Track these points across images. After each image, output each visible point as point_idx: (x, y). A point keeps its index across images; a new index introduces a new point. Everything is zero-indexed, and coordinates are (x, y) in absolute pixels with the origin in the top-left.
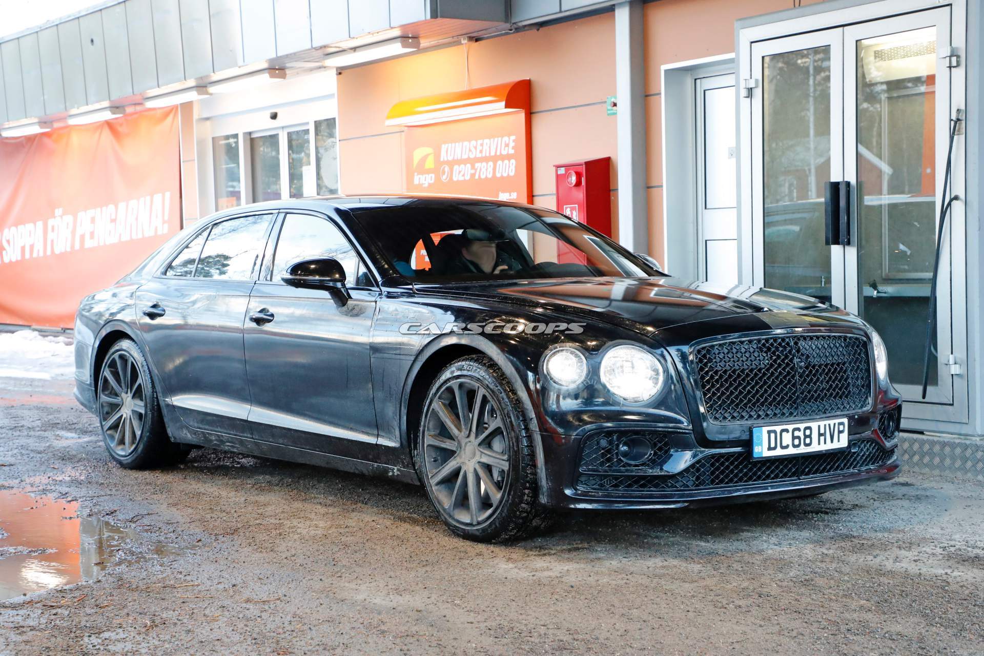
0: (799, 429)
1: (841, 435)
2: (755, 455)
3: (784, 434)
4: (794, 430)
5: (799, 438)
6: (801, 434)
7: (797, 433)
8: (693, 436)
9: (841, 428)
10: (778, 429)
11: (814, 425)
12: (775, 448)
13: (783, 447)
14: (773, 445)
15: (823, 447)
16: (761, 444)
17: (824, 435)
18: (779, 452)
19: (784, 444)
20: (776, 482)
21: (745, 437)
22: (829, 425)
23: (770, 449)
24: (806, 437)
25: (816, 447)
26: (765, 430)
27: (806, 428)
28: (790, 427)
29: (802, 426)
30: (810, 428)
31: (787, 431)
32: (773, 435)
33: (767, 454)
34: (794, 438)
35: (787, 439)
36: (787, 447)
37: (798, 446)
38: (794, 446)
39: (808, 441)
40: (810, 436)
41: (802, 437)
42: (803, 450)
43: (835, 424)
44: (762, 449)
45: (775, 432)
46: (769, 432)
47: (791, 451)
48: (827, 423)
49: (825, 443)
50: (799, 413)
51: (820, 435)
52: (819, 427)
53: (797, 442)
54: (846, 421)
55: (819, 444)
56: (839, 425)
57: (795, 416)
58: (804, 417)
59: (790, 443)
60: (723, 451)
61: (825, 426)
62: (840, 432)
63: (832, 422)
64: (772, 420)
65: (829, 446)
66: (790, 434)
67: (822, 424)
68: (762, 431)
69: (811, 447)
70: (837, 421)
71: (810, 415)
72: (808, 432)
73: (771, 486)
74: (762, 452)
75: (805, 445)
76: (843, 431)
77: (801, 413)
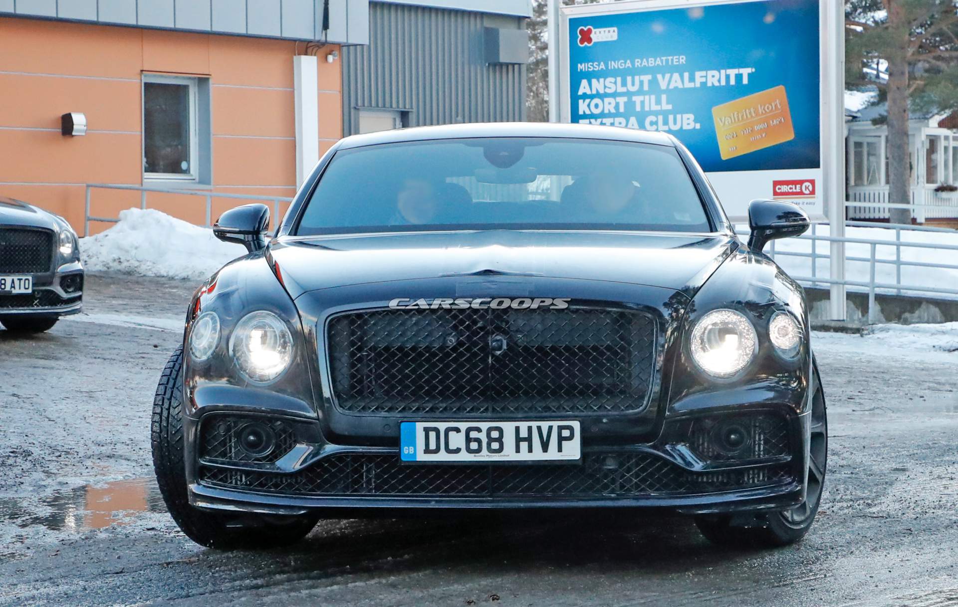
0: (479, 430)
1: (564, 443)
2: (403, 459)
3: (452, 434)
4: (469, 430)
5: (478, 441)
6: (483, 436)
7: (473, 434)
8: (318, 427)
9: (566, 433)
10: (442, 426)
11: (508, 428)
12: (437, 450)
13: (448, 450)
14: (433, 446)
15: (524, 456)
16: (413, 444)
17: (529, 439)
18: (442, 456)
19: (452, 447)
21: (389, 433)
22: (539, 428)
23: (427, 451)
24: (491, 440)
25: (509, 454)
26: (420, 426)
27: (490, 430)
28: (463, 426)
29: (484, 426)
30: (500, 430)
31: (457, 430)
32: (432, 435)
33: (422, 457)
34: (468, 440)
35: (457, 440)
36: (458, 450)
37: (479, 450)
38: (469, 450)
39: (495, 446)
40: (500, 440)
41: (485, 440)
42: (485, 456)
43: (550, 428)
44: (415, 450)
45: (437, 431)
46: (427, 430)
47: (464, 457)
48: (534, 424)
49: (530, 450)
50: (490, 409)
51: (519, 440)
52: (517, 429)
53: (474, 445)
54: (576, 425)
55: (518, 450)
56: (560, 428)
57: (483, 412)
58: (499, 415)
59: (462, 444)
60: (360, 449)
61: (530, 428)
62: (561, 439)
63: (545, 425)
64: (427, 415)
65: (538, 455)
66: (462, 435)
67: (524, 426)
68: (415, 426)
69: (502, 454)
70: (555, 424)
71: (512, 412)
72: (495, 434)
73: (437, 501)
74: (415, 454)
75: (490, 450)
76: (571, 438)
77: (494, 409)
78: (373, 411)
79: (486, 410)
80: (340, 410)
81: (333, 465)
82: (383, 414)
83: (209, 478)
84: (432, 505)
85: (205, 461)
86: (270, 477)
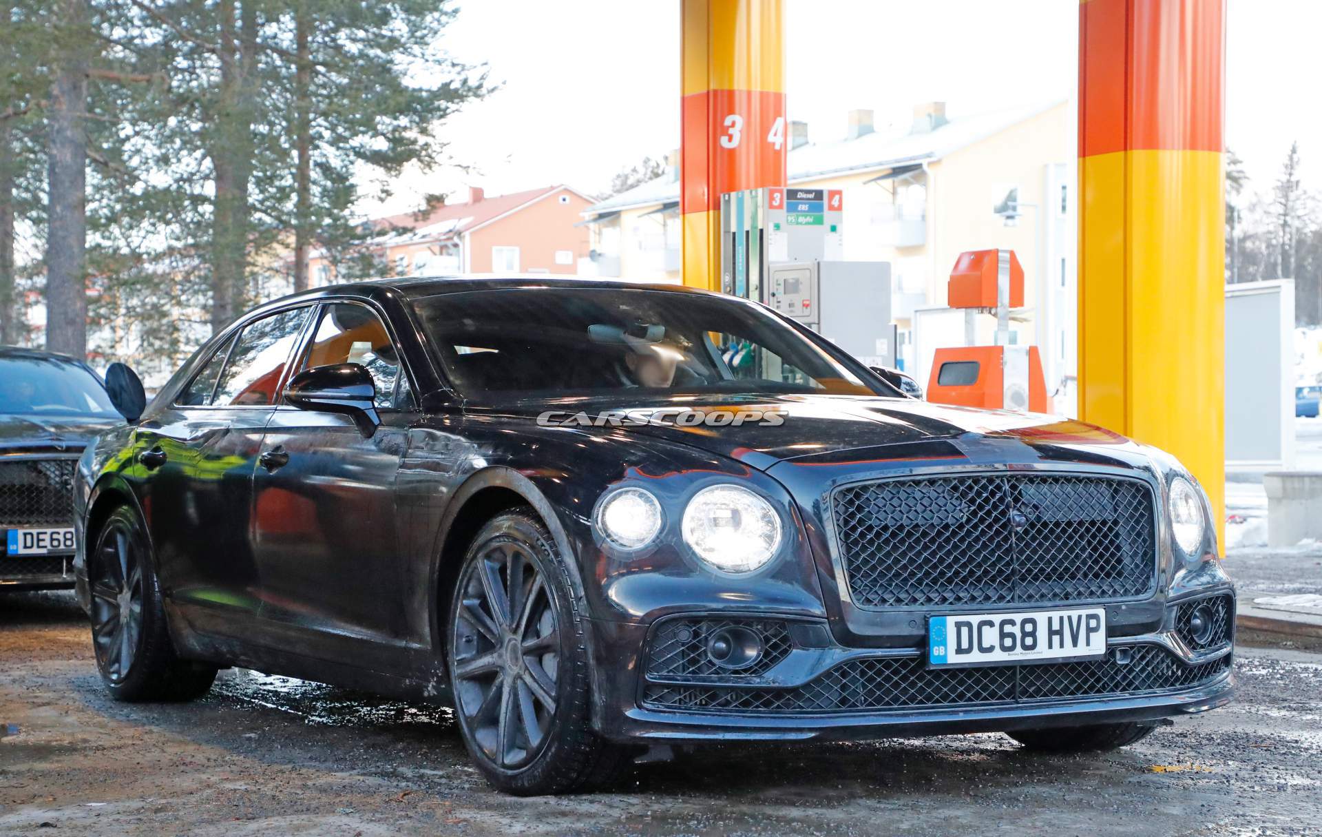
0: (1012, 623)
1: (1091, 634)
2: (934, 661)
3: (985, 629)
4: (1003, 623)
5: (1012, 636)
6: (1016, 630)
7: (1008, 628)
8: (827, 627)
9: (1093, 623)
10: (975, 620)
11: (1041, 618)
12: (969, 650)
13: (982, 650)
14: (965, 645)
15: (1057, 653)
16: (943, 643)
17: (1060, 633)
18: (976, 657)
19: (986, 645)
20: (975, 705)
21: (916, 631)
22: (1070, 618)
23: (959, 651)
24: (1025, 634)
25: (1043, 652)
26: (951, 621)
27: (1024, 622)
28: (997, 618)
29: (1018, 617)
30: (1033, 621)
31: (991, 624)
32: (965, 630)
33: (954, 659)
34: (1003, 635)
35: (991, 636)
36: (991, 649)
37: (1012, 648)
38: (1004, 648)
39: (1029, 641)
40: (1033, 634)
41: (1019, 635)
42: (1019, 655)
43: (1080, 617)
44: (946, 650)
45: (969, 625)
46: (959, 625)
47: (998, 656)
48: (1065, 614)
49: (1062, 646)
50: (1016, 598)
51: (1051, 633)
52: (1050, 619)
53: (1008, 642)
54: (1101, 612)
55: (1050, 646)
56: (1089, 617)
57: (1009, 602)
58: (1029, 604)
59: (997, 644)
60: (879, 652)
61: (1061, 619)
62: (1090, 630)
63: (1074, 614)
64: (966, 607)
65: (1069, 651)
66: (996, 629)
67: (1056, 615)
68: (945, 621)
69: (1035, 651)
70: (1084, 612)
71: (1038, 600)
72: (1029, 628)
73: (965, 712)
74: (945, 656)
75: (1025, 647)
76: (1096, 629)
77: (1020, 597)
78: (891, 605)
79: (1013, 599)
80: (859, 606)
81: (845, 675)
82: (904, 607)
86: (758, 693)
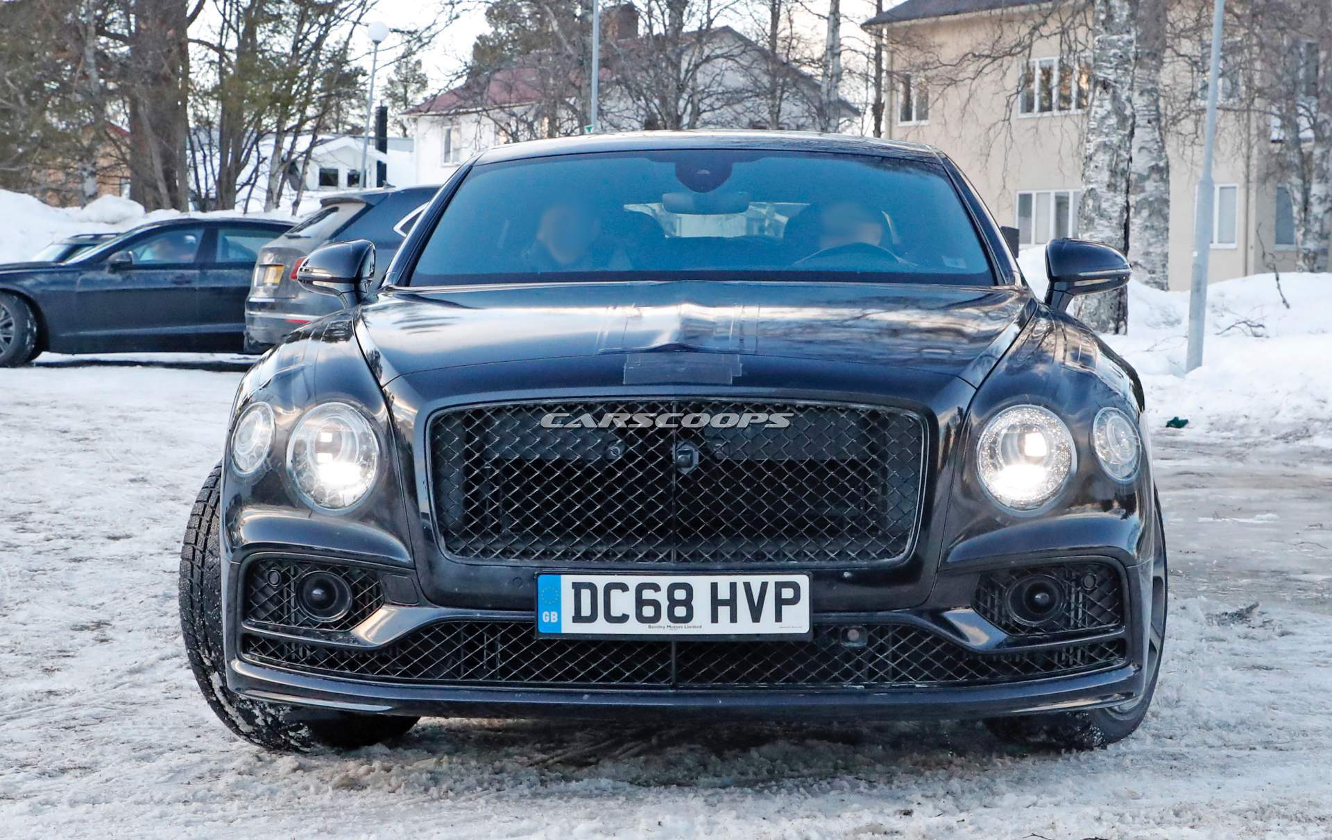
0: (656, 588)
1: (784, 608)
2: (542, 629)
3: (615, 594)
4: (642, 587)
5: (656, 604)
6: (662, 597)
8: (415, 579)
9: (787, 593)
10: (600, 581)
11: (701, 584)
12: (592, 618)
13: (609, 618)
14: (586, 611)
15: (724, 627)
16: (556, 607)
17: (732, 603)
18: (601, 627)
19: (615, 612)
21: (522, 590)
22: (747, 586)
23: (578, 618)
24: (673, 603)
25: (701, 625)
26: (567, 581)
27: (672, 588)
28: (633, 581)
29: (664, 581)
30: (688, 588)
31: (624, 588)
32: (586, 595)
33: (569, 627)
34: (640, 603)
35: (623, 603)
36: (624, 618)
37: (656, 618)
38: (641, 618)
39: (680, 611)
40: (687, 603)
41: (665, 603)
42: (664, 628)
43: (764, 586)
44: (559, 617)
45: (593, 588)
46: (577, 587)
47: (633, 628)
48: (740, 580)
49: (733, 618)
50: (674, 556)
51: (716, 602)
52: (714, 587)
53: (648, 611)
54: (803, 581)
55: (715, 619)
56: (779, 586)
57: (662, 560)
58: (685, 565)
59: (631, 611)
60: (477, 614)
61: (733, 586)
62: (780, 602)
63: (756, 581)
64: (579, 564)
65: (745, 626)
66: (631, 594)
67: (724, 582)
68: (560, 581)
69: (689, 624)
70: (772, 579)
71: (706, 560)
72: (680, 595)
73: (592, 694)
74: (559, 623)
75: (673, 618)
76: (795, 600)
77: (679, 556)
78: (497, 557)
79: (668, 556)
80: (447, 555)
81: (437, 637)
82: (512, 561)
83: (255, 650)
84: (586, 700)
85: (250, 625)
86: (342, 653)
